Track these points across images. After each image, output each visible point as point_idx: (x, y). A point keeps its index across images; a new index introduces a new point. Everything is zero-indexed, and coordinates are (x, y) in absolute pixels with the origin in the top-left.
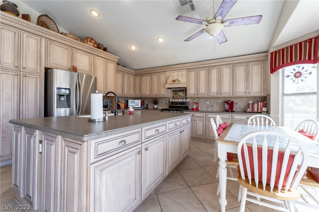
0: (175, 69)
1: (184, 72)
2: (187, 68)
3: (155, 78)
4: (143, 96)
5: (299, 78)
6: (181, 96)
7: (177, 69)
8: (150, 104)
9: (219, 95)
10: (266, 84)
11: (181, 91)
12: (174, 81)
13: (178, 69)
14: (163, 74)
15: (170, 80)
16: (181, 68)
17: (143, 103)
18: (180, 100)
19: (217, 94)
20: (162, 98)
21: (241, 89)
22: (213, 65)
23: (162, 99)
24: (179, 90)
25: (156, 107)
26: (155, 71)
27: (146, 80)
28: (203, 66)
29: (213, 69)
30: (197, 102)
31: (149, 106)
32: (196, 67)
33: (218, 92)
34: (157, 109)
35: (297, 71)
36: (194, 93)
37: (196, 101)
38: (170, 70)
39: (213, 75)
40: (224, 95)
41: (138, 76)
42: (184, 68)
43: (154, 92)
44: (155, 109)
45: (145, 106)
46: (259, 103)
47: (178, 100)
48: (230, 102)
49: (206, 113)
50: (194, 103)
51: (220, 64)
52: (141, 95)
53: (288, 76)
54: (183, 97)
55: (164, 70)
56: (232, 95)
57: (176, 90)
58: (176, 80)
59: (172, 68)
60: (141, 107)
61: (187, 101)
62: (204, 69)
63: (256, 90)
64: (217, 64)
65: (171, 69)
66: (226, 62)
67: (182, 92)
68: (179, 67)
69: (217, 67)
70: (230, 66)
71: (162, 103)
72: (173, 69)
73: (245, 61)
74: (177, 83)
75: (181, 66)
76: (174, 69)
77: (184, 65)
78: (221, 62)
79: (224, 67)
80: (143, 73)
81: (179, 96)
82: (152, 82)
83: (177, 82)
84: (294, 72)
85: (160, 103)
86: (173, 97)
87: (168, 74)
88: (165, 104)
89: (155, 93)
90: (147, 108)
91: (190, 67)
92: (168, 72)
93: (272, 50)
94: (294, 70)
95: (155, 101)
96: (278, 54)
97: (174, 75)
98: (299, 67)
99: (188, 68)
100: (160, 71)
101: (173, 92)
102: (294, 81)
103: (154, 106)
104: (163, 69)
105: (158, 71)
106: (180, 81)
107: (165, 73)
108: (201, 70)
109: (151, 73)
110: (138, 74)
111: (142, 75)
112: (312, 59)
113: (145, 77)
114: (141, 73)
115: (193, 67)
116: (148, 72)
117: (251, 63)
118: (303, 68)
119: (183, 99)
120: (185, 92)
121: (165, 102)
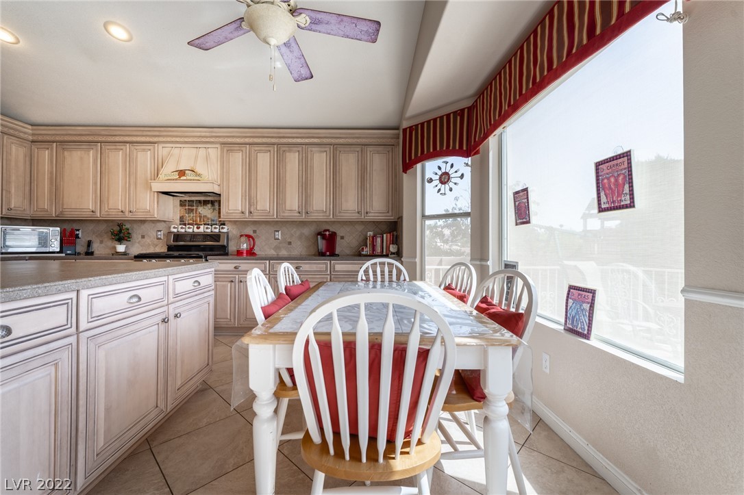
0: (186, 140)
1: (214, 152)
2: (221, 140)
3: (117, 158)
4: (68, 215)
5: (447, 185)
6: (205, 216)
7: (190, 140)
8: (101, 242)
9: (303, 217)
10: (395, 195)
11: (206, 203)
12: (182, 173)
13: (195, 140)
14: (144, 151)
15: (169, 169)
16: (203, 140)
17: (68, 239)
18: (201, 230)
19: (298, 214)
20: (143, 222)
21: (350, 205)
22: (290, 140)
23: (146, 226)
24: (200, 201)
25: (121, 248)
26: (117, 139)
27: (81, 163)
28: (264, 140)
29: (290, 151)
30: (251, 233)
31: (95, 245)
32: (248, 140)
33: (302, 209)
34: (125, 254)
35: (443, 170)
36: (240, 209)
37: (249, 231)
38: (169, 139)
39: (288, 168)
40: (314, 217)
41: (45, 145)
42: (212, 140)
43: (111, 202)
44: (117, 254)
45: (81, 248)
46: (385, 235)
47: (198, 228)
48: (327, 233)
49: (271, 262)
50: (241, 236)
51: (306, 140)
53: (430, 181)
54: (212, 220)
55: (148, 139)
56: (331, 217)
57: (192, 201)
58: (187, 172)
59: (177, 136)
60: (61, 252)
61: (225, 230)
62: (267, 148)
63: (377, 208)
65: (174, 139)
67: (209, 206)
68: (199, 134)
69: (300, 149)
70: (328, 150)
71: (143, 237)
72: (178, 139)
73: (359, 141)
74: (189, 178)
75: (203, 134)
76: (182, 140)
77: (212, 132)
78: (308, 138)
79: (315, 149)
80: (66, 138)
81: (200, 217)
82: (103, 172)
83: (189, 175)
84: (440, 173)
85: (136, 236)
86: (181, 219)
87: (162, 150)
88: (156, 241)
89: (118, 205)
90: (89, 254)
91: (230, 140)
92: (161, 146)
93: (405, 125)
94: (440, 168)
95: (121, 232)
96: (414, 132)
97: (183, 157)
98: (447, 163)
99: (226, 140)
100: (134, 139)
101: (181, 205)
102: (439, 190)
103: (115, 248)
104: (145, 133)
105: (126, 139)
106: (199, 175)
107: (151, 147)
108: (260, 151)
109: (101, 142)
110: (48, 138)
111: (65, 147)
112: (465, 148)
113: (79, 152)
114: (61, 139)
115: (238, 140)
116: (90, 138)
117: (370, 149)
118: (452, 166)
119: (213, 225)
120: (217, 207)
121: (155, 234)
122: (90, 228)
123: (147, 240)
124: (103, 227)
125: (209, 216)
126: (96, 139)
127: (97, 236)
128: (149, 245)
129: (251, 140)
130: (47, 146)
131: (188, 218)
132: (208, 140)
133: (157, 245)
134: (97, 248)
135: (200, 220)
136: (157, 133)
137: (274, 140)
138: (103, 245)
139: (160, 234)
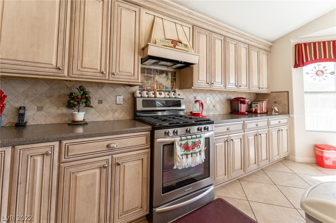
0: (169, 13)
1: (187, 30)
6: (161, 84)
8: (40, 109)
13: (176, 15)
14: (129, 9)
15: (158, 36)
18: (163, 96)
24: (157, 70)
28: (219, 31)
34: (85, 123)
38: (154, 7)
42: (189, 20)
47: (160, 94)
50: (196, 102)
54: (167, 88)
61: (179, 97)
62: (220, 38)
63: (265, 86)
64: (236, 37)
67: (164, 75)
70: (246, 47)
71: (100, 102)
81: (157, 84)
83: (180, 46)
87: (145, 15)
88: (115, 107)
91: (200, 24)
96: (308, 46)
97: (167, 27)
99: (197, 23)
102: (315, 79)
107: (137, 10)
108: (217, 39)
117: (262, 51)
118: (324, 67)
119: (169, 92)
120: (170, 76)
121: (114, 99)
122: (22, 90)
123: (105, 105)
124: (44, 89)
125: (164, 84)
127: (32, 101)
128: (108, 110)
131: (147, 84)
132: (185, 19)
133: (116, 111)
135: (157, 87)
137: (224, 33)
138: (42, 112)
139: (120, 99)
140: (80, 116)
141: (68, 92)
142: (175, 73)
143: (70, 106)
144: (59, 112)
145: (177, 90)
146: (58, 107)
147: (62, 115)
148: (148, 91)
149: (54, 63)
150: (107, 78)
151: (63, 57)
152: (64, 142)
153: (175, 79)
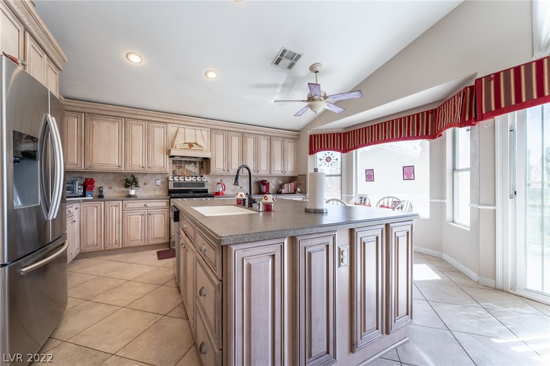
0: (189, 124)
1: (205, 133)
2: (211, 127)
3: (138, 130)
5: (329, 162)
6: (190, 171)
7: (192, 124)
8: (110, 188)
9: (256, 173)
11: (190, 162)
12: (191, 145)
13: (195, 124)
14: (159, 127)
16: (200, 125)
18: (190, 179)
19: (253, 172)
20: (145, 174)
21: (278, 169)
22: (249, 131)
23: (147, 176)
24: (186, 161)
26: (139, 117)
28: (236, 130)
29: (249, 137)
30: (219, 182)
31: (105, 191)
32: (227, 128)
33: (255, 169)
35: (328, 156)
36: (222, 168)
37: (218, 180)
38: (177, 122)
40: (261, 173)
41: (75, 114)
42: (206, 126)
44: (130, 196)
45: (95, 192)
46: (292, 184)
48: (266, 182)
51: (258, 132)
52: (91, 166)
53: (321, 160)
54: (195, 174)
55: (162, 120)
57: (182, 161)
58: (194, 144)
59: (183, 121)
61: (205, 180)
62: (238, 134)
63: (289, 171)
64: (254, 132)
65: (181, 122)
66: (264, 132)
67: (193, 164)
68: (197, 121)
69: (254, 137)
70: (268, 138)
71: (145, 184)
72: (184, 123)
73: (282, 135)
75: (200, 122)
76: (186, 123)
77: (207, 121)
79: (262, 137)
80: (95, 111)
81: (187, 171)
84: (326, 157)
85: (140, 184)
86: (174, 172)
87: (172, 129)
88: (156, 187)
90: (101, 196)
91: (217, 127)
92: (171, 125)
93: (311, 133)
94: (326, 155)
96: (316, 138)
98: (330, 153)
99: (214, 127)
100: (152, 119)
101: (173, 163)
102: (325, 164)
103: (128, 192)
104: (161, 116)
105: (146, 118)
106: (200, 146)
107: (165, 126)
108: (233, 135)
109: (125, 118)
110: (78, 109)
111: (92, 117)
112: (342, 149)
113: (106, 123)
114: (90, 111)
115: (222, 128)
116: (117, 114)
117: (287, 140)
118: (332, 154)
119: (196, 177)
120: (198, 165)
121: (154, 182)
122: (100, 178)
123: (148, 186)
124: (112, 177)
125: (193, 171)
126: (121, 115)
127: (106, 184)
128: (150, 189)
129: (228, 129)
130: (76, 115)
131: (179, 172)
132: (203, 125)
133: (156, 190)
134: (107, 193)
135: (187, 173)
136: (170, 117)
137: (241, 130)
138: (111, 190)
139: (159, 182)
140: (132, 192)
141: (125, 178)
142: (202, 162)
143: (127, 186)
144: (121, 190)
145: (204, 175)
146: (120, 187)
147: (123, 192)
148: (179, 176)
149: (117, 164)
150: (147, 170)
151: (122, 160)
152: (124, 202)
153: (202, 167)
